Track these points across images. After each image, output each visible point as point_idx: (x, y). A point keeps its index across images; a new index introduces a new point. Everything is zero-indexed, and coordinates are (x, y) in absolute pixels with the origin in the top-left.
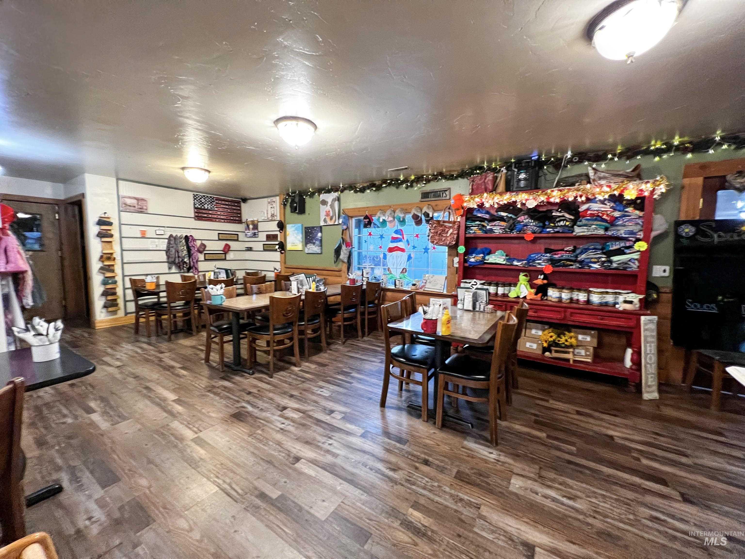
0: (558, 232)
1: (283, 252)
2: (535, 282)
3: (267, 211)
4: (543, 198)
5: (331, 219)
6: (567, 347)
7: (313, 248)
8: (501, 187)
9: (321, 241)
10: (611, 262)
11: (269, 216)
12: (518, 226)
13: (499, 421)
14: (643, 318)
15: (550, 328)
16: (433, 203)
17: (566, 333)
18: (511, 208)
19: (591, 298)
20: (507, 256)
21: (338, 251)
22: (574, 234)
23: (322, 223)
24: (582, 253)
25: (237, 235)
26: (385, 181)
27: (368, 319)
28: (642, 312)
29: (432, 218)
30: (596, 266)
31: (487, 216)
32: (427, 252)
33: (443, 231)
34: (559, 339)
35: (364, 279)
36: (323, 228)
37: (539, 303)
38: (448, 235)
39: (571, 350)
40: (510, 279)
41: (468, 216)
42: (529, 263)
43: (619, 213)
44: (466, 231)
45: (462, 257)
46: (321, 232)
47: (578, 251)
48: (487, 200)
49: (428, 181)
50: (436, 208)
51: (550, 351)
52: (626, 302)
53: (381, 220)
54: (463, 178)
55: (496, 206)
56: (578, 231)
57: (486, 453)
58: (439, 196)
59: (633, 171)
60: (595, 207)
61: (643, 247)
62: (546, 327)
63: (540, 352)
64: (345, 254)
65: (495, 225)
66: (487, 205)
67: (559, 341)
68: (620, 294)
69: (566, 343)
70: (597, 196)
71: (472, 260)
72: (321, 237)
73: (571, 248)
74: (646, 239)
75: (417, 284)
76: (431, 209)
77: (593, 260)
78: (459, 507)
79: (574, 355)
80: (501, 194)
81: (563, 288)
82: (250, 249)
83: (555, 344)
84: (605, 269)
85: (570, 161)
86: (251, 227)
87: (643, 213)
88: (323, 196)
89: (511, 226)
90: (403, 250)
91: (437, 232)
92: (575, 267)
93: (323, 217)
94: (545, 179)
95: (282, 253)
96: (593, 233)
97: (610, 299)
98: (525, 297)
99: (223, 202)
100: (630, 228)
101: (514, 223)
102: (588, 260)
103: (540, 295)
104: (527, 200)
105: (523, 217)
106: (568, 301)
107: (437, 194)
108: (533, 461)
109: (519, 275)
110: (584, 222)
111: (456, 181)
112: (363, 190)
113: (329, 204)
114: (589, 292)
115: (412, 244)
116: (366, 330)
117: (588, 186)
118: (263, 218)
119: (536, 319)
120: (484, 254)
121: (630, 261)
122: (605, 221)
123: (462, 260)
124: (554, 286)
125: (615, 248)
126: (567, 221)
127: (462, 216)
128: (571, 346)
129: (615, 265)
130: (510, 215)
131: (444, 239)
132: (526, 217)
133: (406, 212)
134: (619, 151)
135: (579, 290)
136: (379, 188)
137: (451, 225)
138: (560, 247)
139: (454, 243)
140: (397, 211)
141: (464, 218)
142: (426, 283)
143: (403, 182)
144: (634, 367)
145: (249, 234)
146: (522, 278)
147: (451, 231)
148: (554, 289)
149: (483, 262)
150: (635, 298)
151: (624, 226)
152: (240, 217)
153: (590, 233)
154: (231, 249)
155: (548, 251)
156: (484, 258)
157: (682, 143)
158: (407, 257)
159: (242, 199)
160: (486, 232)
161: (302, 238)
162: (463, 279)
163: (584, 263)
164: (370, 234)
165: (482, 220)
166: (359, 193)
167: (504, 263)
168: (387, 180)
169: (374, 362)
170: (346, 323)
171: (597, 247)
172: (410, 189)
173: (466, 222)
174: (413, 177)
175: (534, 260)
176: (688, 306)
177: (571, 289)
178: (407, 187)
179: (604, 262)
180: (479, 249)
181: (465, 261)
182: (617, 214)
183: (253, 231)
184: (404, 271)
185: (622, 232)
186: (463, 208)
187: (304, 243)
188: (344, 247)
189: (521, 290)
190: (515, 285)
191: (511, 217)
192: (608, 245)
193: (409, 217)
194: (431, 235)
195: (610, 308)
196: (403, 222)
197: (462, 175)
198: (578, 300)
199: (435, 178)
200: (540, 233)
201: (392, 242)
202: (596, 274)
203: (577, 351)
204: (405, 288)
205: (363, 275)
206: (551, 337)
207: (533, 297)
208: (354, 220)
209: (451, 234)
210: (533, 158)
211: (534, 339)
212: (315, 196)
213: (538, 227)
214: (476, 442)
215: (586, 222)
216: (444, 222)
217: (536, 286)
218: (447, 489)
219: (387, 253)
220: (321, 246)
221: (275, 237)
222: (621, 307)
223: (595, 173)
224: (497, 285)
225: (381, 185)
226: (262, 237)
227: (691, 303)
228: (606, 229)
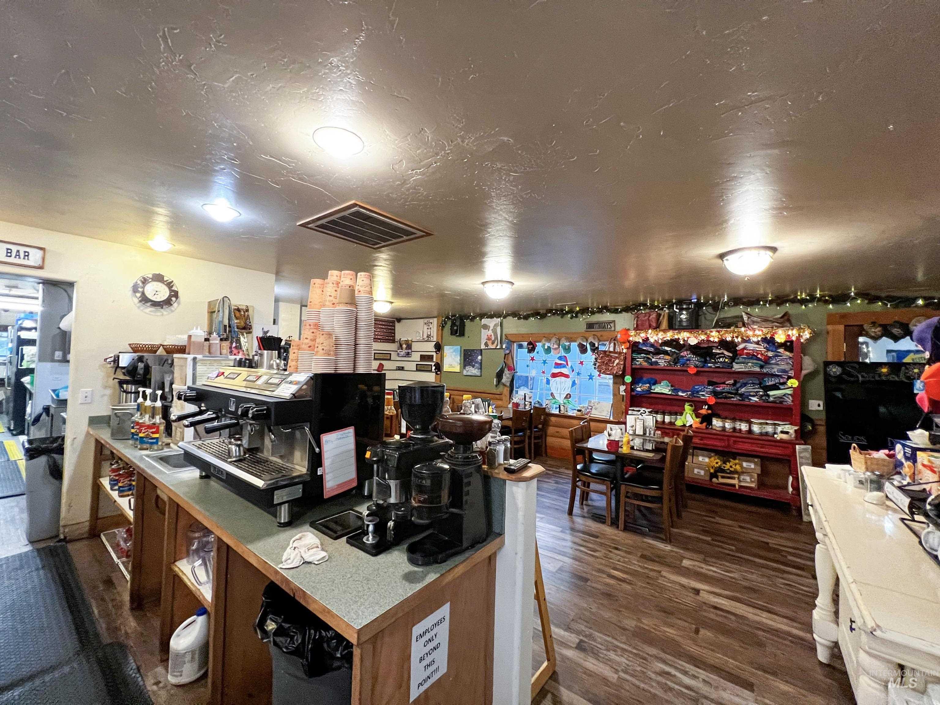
0: (719, 367)
1: (439, 373)
2: (701, 411)
3: (423, 331)
4: (703, 337)
5: (493, 343)
6: (731, 472)
7: (473, 371)
8: (665, 324)
9: (481, 363)
10: (768, 396)
11: (425, 336)
12: (681, 361)
13: (672, 529)
14: (797, 447)
15: (716, 455)
16: (599, 334)
17: (731, 460)
18: (675, 343)
19: (752, 428)
20: (672, 386)
21: (499, 375)
22: (733, 369)
23: (483, 347)
24: (741, 387)
25: (390, 354)
26: (550, 311)
27: (535, 444)
28: (797, 442)
29: (597, 348)
30: (755, 399)
31: (652, 350)
32: (592, 379)
33: (610, 360)
34: (724, 465)
35: (526, 403)
36: (483, 351)
37: (705, 431)
38: (615, 365)
39: (736, 476)
40: (676, 409)
41: (634, 349)
42: (692, 394)
43: (772, 353)
44: (632, 362)
45: (629, 387)
46: (481, 355)
47: (738, 385)
48: (651, 336)
49: (593, 313)
50: (601, 338)
51: (717, 478)
52: (782, 432)
53: (546, 347)
54: (628, 312)
55: (660, 341)
56: (737, 367)
57: (662, 546)
58: (604, 327)
59: (782, 317)
60: (751, 346)
61: (794, 384)
62: (712, 455)
63: (707, 478)
64: (508, 378)
65: (660, 358)
66: (652, 340)
67: (724, 467)
68: (779, 425)
69: (731, 469)
70: (751, 338)
71: (639, 389)
72: (481, 360)
73: (731, 382)
74: (796, 377)
75: (583, 410)
76: (597, 339)
77: (752, 394)
78: (646, 571)
79: (740, 481)
80: (665, 331)
81: (726, 418)
82: (401, 369)
83: (720, 470)
84: (764, 402)
85: (726, 304)
86: (404, 346)
87: (793, 354)
88: (485, 321)
89: (675, 359)
90: (567, 376)
91: (603, 362)
92: (735, 399)
93: (483, 341)
94: (705, 318)
95: (437, 374)
96: (750, 370)
97: (770, 429)
98: (691, 426)
99: (381, 323)
100: (782, 367)
101: (677, 358)
102: (748, 394)
103: (705, 424)
104: (688, 338)
105: (685, 353)
106: (731, 430)
107: (602, 325)
108: (700, 552)
109: (685, 404)
110: (741, 360)
111: (620, 314)
112: (526, 318)
113: (490, 329)
114: (750, 423)
115: (576, 371)
116: (533, 455)
117: (743, 329)
118: (418, 338)
119: (701, 446)
120: (650, 384)
121: (784, 395)
122: (759, 359)
123: (629, 389)
124: (718, 416)
125: (770, 383)
126: (726, 358)
127: (627, 348)
128: (736, 472)
129: (771, 399)
130: (673, 350)
131: (610, 368)
132: (688, 352)
133: (571, 340)
134: (770, 299)
135: (741, 420)
136: (543, 316)
137: (616, 355)
138: (722, 381)
139: (621, 373)
140: (563, 339)
141: (630, 350)
142: (591, 409)
143: (567, 313)
144: (794, 492)
145: (402, 353)
146: (687, 407)
147: (617, 361)
148: (718, 419)
149: (649, 391)
150: (791, 429)
151: (778, 364)
152: (394, 336)
153: (747, 370)
154: (384, 368)
155: (710, 383)
156: (650, 388)
157: (822, 296)
158: (571, 383)
159: (397, 319)
160: (651, 364)
161: (460, 360)
162: (631, 407)
163: (744, 396)
164: (532, 359)
165: (648, 353)
166: (522, 320)
167: (670, 393)
168: (552, 310)
169: (549, 482)
170: (516, 446)
171: (755, 382)
172: (574, 319)
173: (632, 353)
174: (578, 309)
175: (698, 392)
176: (841, 438)
177: (734, 420)
178: (572, 318)
179: (762, 396)
180: (645, 379)
181: (633, 390)
182: (770, 354)
183: (406, 351)
184: (568, 396)
185: (776, 370)
186: (629, 341)
187: (462, 366)
188: (506, 372)
189: (687, 419)
190: (681, 414)
191: (675, 352)
192: (765, 381)
193: (574, 346)
194: (598, 364)
195: (770, 438)
196: (567, 349)
197: (627, 309)
198: (740, 429)
199: (600, 311)
200: (702, 367)
201: (555, 368)
202: (755, 406)
203: (742, 477)
204: (570, 413)
205: (525, 400)
206: (717, 463)
207: (699, 425)
208: (515, 344)
209: (618, 364)
210: (693, 301)
211: (700, 466)
212: (475, 320)
213: (700, 362)
214: (653, 540)
215: (744, 360)
216: (610, 352)
217: (701, 416)
218: (636, 563)
219: (550, 378)
220: (481, 369)
221: (430, 358)
222: (779, 437)
223: (749, 318)
224: (664, 413)
225: (546, 314)
226: (416, 357)
227: (844, 435)
228: (762, 367)
